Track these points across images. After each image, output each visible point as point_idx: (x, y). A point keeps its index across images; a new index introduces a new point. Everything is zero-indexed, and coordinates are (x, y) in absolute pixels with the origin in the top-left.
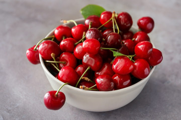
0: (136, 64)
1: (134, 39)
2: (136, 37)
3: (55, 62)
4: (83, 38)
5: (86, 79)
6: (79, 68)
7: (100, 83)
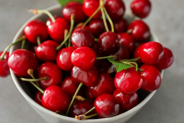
0: (144, 74)
1: (130, 31)
2: (133, 29)
3: (34, 80)
4: (66, 39)
5: (80, 98)
6: (67, 81)
7: (101, 108)
